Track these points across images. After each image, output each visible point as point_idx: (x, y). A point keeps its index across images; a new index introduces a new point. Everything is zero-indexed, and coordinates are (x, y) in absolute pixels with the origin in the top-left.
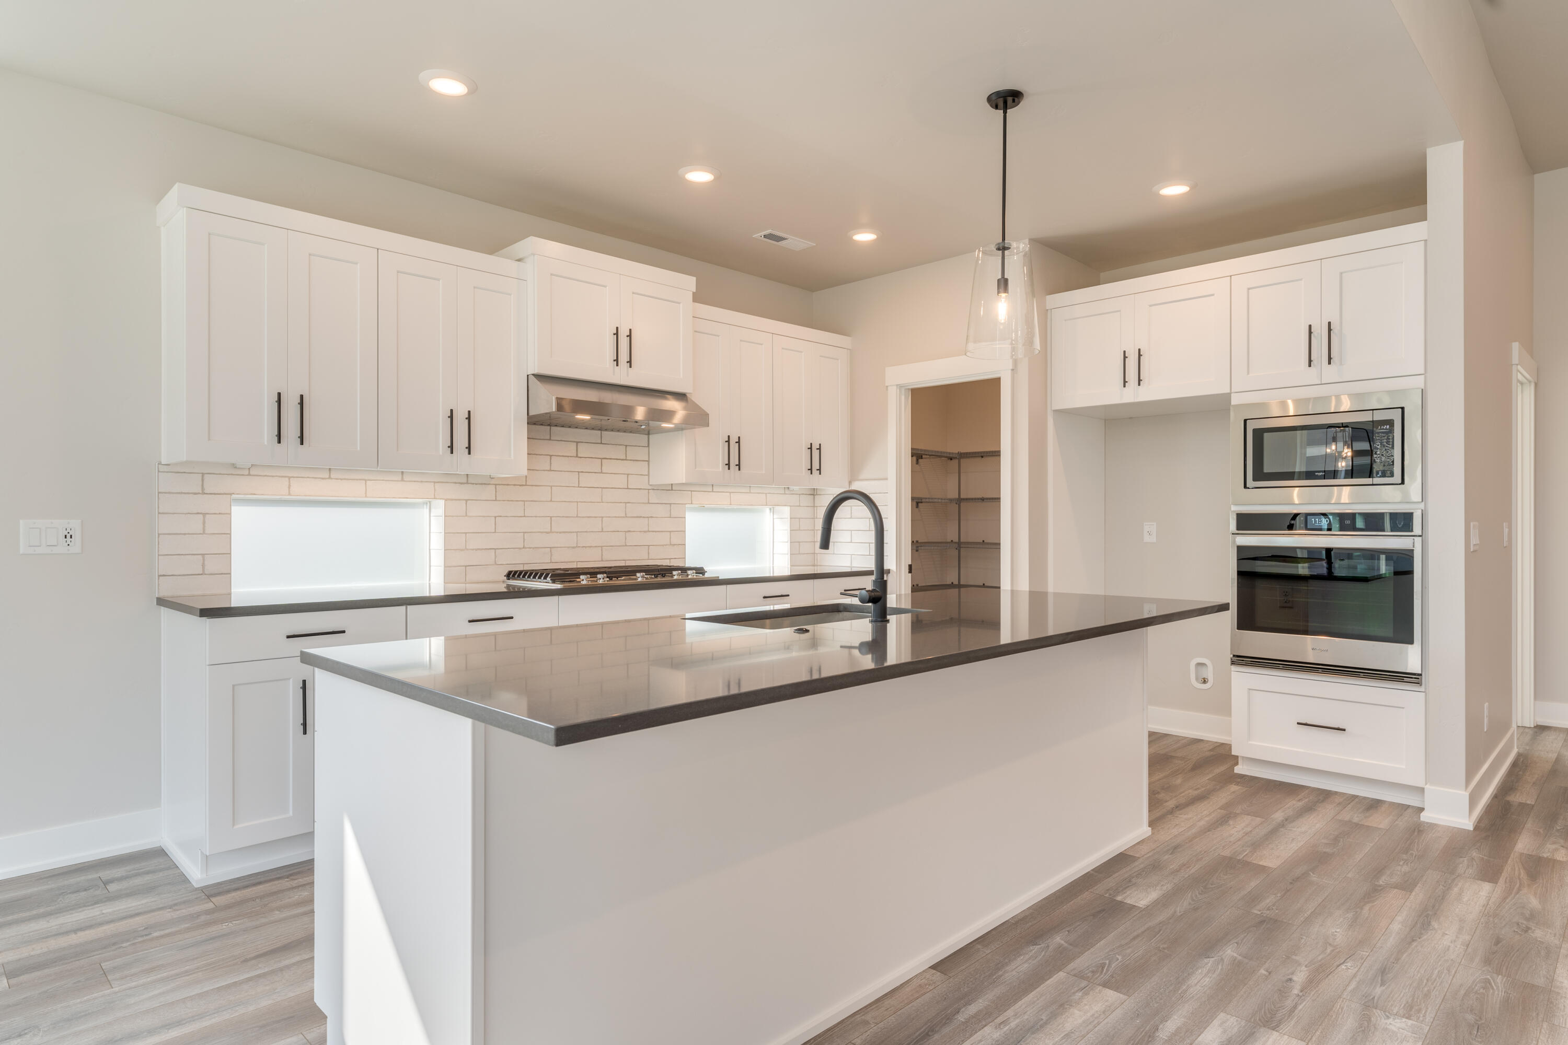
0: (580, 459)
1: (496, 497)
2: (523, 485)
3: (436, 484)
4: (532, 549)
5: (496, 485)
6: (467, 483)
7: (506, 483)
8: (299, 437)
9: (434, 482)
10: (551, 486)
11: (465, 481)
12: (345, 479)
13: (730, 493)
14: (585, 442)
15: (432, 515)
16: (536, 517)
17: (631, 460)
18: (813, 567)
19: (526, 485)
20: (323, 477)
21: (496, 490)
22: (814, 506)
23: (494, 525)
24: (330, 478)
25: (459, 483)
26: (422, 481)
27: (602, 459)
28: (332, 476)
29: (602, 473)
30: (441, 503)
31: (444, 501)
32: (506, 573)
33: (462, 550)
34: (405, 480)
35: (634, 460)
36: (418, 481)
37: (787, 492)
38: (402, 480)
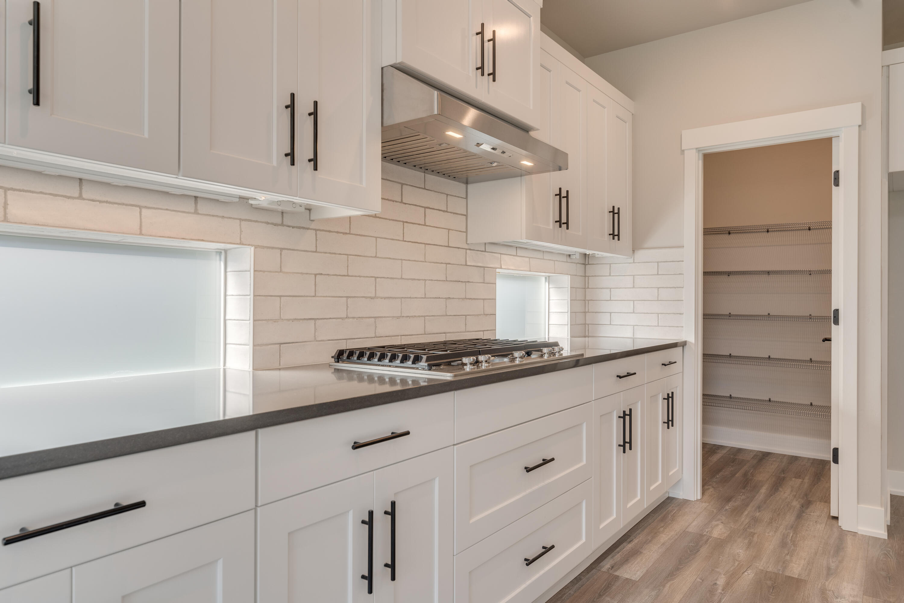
0: (404, 205)
1: (316, 246)
2: (346, 233)
3: (243, 223)
4: (355, 319)
5: (316, 230)
6: (282, 225)
7: (328, 229)
8: (30, 92)
9: (241, 220)
10: (376, 238)
11: (278, 220)
12: (107, 202)
13: (529, 258)
14: (410, 185)
15: (229, 269)
16: (360, 276)
17: (451, 213)
18: (583, 339)
19: (349, 234)
20: (69, 195)
21: (316, 237)
22: (585, 276)
23: (314, 287)
24: (80, 197)
25: (272, 224)
26: (223, 217)
27: (425, 208)
28: (85, 196)
29: (425, 225)
30: (249, 251)
31: (253, 248)
32: (334, 353)
33: (275, 321)
34: (200, 212)
35: (454, 213)
36: (217, 216)
37: (569, 260)
38: (196, 212)
